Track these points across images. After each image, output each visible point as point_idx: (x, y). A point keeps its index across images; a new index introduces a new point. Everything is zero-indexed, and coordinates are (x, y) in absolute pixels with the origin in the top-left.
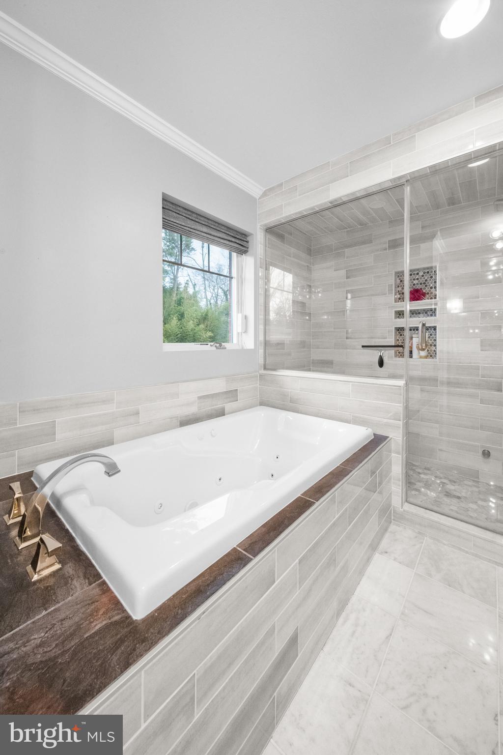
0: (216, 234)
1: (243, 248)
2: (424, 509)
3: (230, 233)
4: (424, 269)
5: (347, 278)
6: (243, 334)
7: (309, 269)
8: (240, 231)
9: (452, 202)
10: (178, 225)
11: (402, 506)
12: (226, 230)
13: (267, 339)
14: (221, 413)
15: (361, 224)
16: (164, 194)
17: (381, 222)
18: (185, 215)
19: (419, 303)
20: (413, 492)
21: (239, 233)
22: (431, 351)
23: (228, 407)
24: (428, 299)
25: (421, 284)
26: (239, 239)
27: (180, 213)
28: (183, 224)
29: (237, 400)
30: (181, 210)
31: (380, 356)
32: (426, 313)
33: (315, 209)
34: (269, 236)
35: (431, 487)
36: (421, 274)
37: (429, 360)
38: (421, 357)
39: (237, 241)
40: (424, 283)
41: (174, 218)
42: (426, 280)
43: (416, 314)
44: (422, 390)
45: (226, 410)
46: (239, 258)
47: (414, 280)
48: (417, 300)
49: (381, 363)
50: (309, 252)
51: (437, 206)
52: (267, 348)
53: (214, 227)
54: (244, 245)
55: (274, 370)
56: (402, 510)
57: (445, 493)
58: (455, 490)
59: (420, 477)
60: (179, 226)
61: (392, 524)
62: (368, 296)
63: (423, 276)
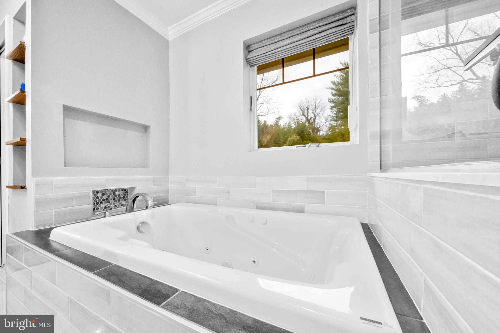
6: (356, 129)
16: (244, 42)
29: (324, 204)
45: (307, 209)
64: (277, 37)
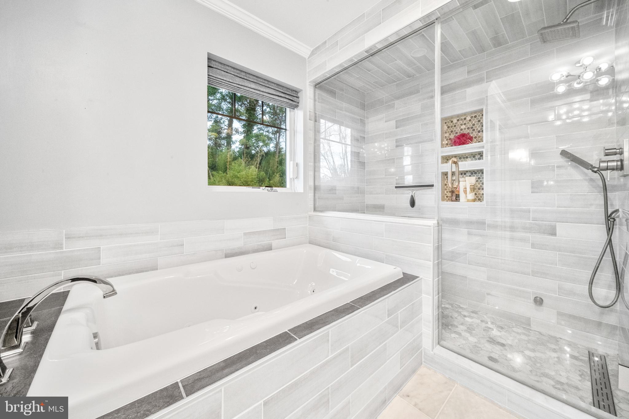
0: (264, 90)
1: (293, 103)
2: (456, 354)
3: (279, 90)
4: (472, 113)
5: (396, 128)
6: (295, 180)
7: (363, 122)
8: (291, 88)
9: (498, 42)
10: (225, 82)
11: (433, 348)
12: (276, 87)
13: (316, 184)
14: (269, 248)
15: (409, 76)
16: (209, 54)
17: (428, 72)
18: (233, 73)
19: (465, 147)
20: (453, 335)
21: (289, 89)
22: (479, 194)
23: (275, 243)
24: (475, 142)
25: (468, 128)
26: (288, 94)
27: (228, 72)
28: (231, 81)
29: (285, 238)
30: (230, 68)
31: (412, 195)
32: (474, 157)
33: (354, 60)
34: (318, 91)
35: (474, 332)
36: (468, 118)
37: (477, 203)
38: (468, 201)
39: (287, 97)
40: (472, 128)
41: (222, 75)
42: (474, 125)
43: (464, 158)
44: (469, 234)
45: (274, 246)
46: (292, 112)
47: (462, 125)
48: (464, 144)
49: (413, 204)
50: (363, 107)
51: (482, 49)
52: (316, 192)
53: (264, 84)
54: (294, 100)
55: (321, 211)
56: (432, 353)
57: (488, 339)
58: (500, 337)
59: (464, 319)
60: (227, 82)
61: (422, 366)
62: (416, 143)
63: (470, 120)
64: (242, 73)
